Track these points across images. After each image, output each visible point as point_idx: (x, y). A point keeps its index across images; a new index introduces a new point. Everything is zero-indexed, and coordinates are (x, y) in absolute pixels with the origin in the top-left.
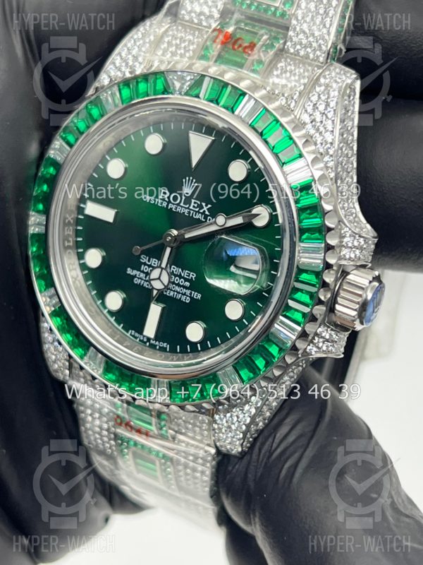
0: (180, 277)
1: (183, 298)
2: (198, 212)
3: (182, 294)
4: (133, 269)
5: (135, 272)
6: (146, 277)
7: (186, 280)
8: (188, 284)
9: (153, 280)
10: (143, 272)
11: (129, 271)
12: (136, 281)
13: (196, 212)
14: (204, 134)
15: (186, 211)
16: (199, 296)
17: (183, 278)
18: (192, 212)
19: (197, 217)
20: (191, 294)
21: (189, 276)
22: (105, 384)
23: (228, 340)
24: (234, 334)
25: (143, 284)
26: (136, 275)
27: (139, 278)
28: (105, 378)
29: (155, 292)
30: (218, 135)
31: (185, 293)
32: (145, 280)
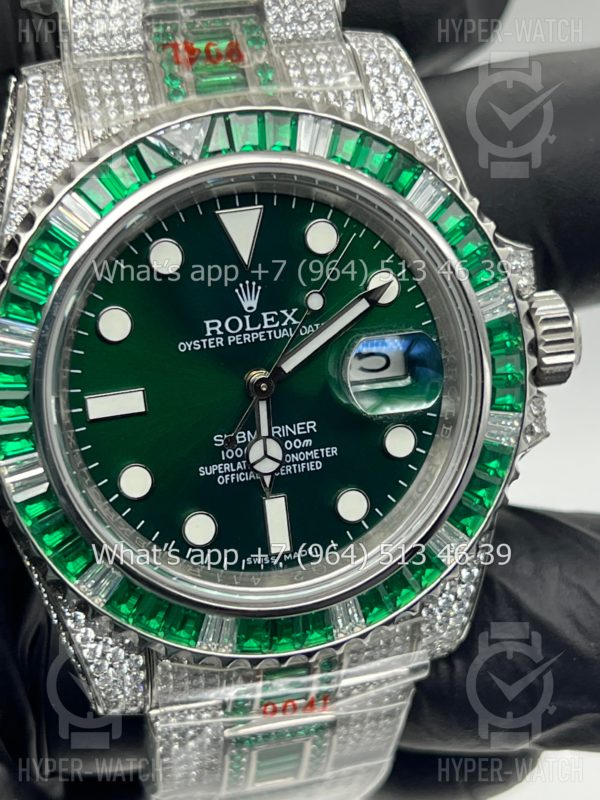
0: (292, 437)
1: (310, 467)
3: (305, 461)
4: (208, 465)
5: (213, 469)
6: (235, 467)
7: (302, 438)
9: (256, 463)
10: (227, 461)
11: (203, 471)
12: (222, 481)
13: (277, 329)
14: (240, 206)
15: (260, 335)
16: (334, 451)
17: (298, 436)
18: (270, 332)
19: (282, 334)
20: (320, 453)
21: (306, 430)
22: (251, 660)
23: (405, 490)
24: (410, 477)
25: (235, 480)
26: (217, 471)
27: (224, 475)
28: (244, 652)
29: (267, 480)
30: (264, 198)
31: (310, 457)
32: (235, 472)
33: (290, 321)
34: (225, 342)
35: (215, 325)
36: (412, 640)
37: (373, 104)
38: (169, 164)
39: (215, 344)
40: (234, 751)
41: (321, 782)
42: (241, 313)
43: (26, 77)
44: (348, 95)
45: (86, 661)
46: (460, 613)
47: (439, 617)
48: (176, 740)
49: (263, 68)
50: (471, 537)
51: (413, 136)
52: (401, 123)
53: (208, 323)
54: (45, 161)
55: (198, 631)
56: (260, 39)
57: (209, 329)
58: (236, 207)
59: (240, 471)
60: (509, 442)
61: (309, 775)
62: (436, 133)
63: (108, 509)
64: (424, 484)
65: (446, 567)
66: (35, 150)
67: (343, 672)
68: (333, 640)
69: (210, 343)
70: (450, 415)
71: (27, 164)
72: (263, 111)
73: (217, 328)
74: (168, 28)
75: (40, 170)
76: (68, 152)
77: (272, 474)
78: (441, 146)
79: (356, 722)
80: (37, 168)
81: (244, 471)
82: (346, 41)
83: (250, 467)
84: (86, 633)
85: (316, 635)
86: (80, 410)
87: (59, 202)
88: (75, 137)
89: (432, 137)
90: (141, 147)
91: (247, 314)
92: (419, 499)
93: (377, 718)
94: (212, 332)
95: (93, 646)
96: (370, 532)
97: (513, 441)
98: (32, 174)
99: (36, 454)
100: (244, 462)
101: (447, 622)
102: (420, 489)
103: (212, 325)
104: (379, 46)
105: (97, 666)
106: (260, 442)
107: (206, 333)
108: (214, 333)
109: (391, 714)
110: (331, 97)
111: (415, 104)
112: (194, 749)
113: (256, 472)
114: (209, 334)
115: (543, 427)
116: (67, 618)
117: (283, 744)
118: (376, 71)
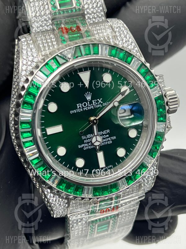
0: (103, 135)
1: (109, 143)
2: (98, 104)
3: (107, 141)
4: (81, 145)
5: (82, 146)
6: (88, 145)
7: (106, 135)
8: (108, 136)
9: (94, 143)
10: (86, 143)
11: (80, 147)
12: (85, 149)
13: (97, 105)
14: (84, 71)
15: (92, 107)
16: (115, 137)
17: (105, 134)
18: (95, 106)
19: (98, 106)
20: (111, 138)
21: (107, 132)
22: (97, 198)
23: (135, 147)
24: (136, 143)
25: (88, 148)
26: (83, 146)
27: (85, 147)
28: (95, 196)
29: (98, 147)
30: (91, 68)
31: (108, 140)
32: (88, 146)
33: (100, 102)
34: (83, 110)
35: (80, 105)
36: (139, 188)
37: (118, 39)
38: (65, 61)
39: (80, 110)
40: (91, 225)
41: (114, 233)
42: (87, 101)
43: (21, 39)
44: (111, 37)
45: (51, 203)
46: (151, 180)
47: (146, 181)
48: (75, 223)
49: (87, 31)
50: (154, 158)
51: (129, 47)
52: (126, 44)
53: (78, 105)
54: (29, 63)
55: (82, 191)
56: (84, 23)
57: (78, 106)
58: (83, 71)
59: (90, 145)
60: (162, 131)
61: (111, 231)
62: (136, 46)
63: (55, 159)
64: (140, 144)
65: (148, 167)
66: (26, 60)
67: (121, 199)
68: (119, 190)
69: (79, 110)
70: (146, 125)
71: (24, 64)
72: (89, 44)
73: (80, 106)
74: (58, 22)
75: (28, 66)
76: (36, 60)
77: (99, 146)
78: (137, 50)
79: (128, 212)
80: (27, 65)
81: (91, 145)
82: (108, 22)
83: (93, 144)
84: (50, 195)
85: (114, 190)
86: (45, 132)
87: (36, 74)
88: (37, 56)
89: (134, 47)
90: (57, 57)
91: (88, 101)
92: (139, 149)
93: (129, 212)
94: (79, 107)
95: (53, 198)
96: (126, 160)
97: (163, 130)
98: (26, 67)
99: (35, 146)
100: (90, 143)
101: (148, 183)
102: (139, 146)
103: (79, 105)
104: (117, 22)
105: (54, 204)
106: (95, 137)
107: (77, 107)
108: (80, 107)
109: (134, 210)
110: (106, 38)
111: (129, 38)
112: (80, 225)
113: (94, 145)
114: (78, 108)
115: (170, 126)
116: (45, 191)
117: (104, 222)
118: (117, 30)
